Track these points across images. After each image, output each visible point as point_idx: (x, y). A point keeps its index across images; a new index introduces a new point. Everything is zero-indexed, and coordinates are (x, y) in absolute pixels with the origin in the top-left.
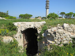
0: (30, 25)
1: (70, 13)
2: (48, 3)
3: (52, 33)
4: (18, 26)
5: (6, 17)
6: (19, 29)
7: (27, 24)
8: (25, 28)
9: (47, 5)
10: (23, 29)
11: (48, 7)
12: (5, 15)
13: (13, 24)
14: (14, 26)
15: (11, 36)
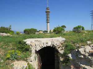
0: (47, 43)
1: (78, 26)
2: (49, 18)
3: (87, 55)
4: (31, 45)
5: (9, 32)
6: (32, 48)
7: (43, 42)
8: (41, 47)
9: (47, 19)
10: (38, 49)
11: (49, 21)
12: (7, 30)
13: (25, 43)
14: (26, 45)
15: (24, 60)
